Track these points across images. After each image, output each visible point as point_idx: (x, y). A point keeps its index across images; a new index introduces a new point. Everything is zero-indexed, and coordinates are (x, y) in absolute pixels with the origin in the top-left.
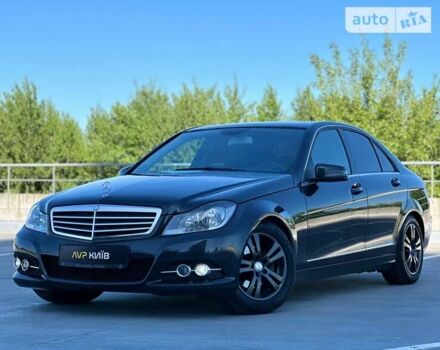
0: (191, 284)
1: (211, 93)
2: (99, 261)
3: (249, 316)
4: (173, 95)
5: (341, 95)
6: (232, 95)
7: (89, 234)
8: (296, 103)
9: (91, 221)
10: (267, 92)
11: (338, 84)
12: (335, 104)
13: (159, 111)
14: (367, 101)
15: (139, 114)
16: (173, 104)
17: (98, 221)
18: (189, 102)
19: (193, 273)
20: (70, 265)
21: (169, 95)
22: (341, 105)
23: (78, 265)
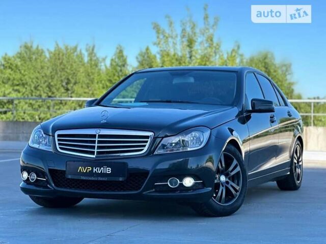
0: (177, 193)
1: (75, 48)
2: (102, 175)
3: (218, 218)
4: (48, 50)
5: (172, 52)
6: (91, 50)
7: (93, 153)
8: (139, 57)
9: (94, 142)
10: (117, 48)
11: (171, 45)
12: (169, 58)
13: (38, 60)
14: (190, 57)
15: (23, 62)
16: (48, 56)
17: (99, 142)
18: (61, 54)
19: (181, 185)
20: (76, 177)
21: (45, 50)
22: (172, 59)
23: (83, 178)
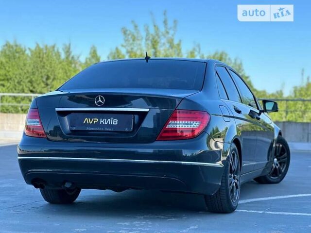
13: (21, 59)
15: (7, 60)
16: (30, 55)
18: (41, 54)
21: (27, 49)
